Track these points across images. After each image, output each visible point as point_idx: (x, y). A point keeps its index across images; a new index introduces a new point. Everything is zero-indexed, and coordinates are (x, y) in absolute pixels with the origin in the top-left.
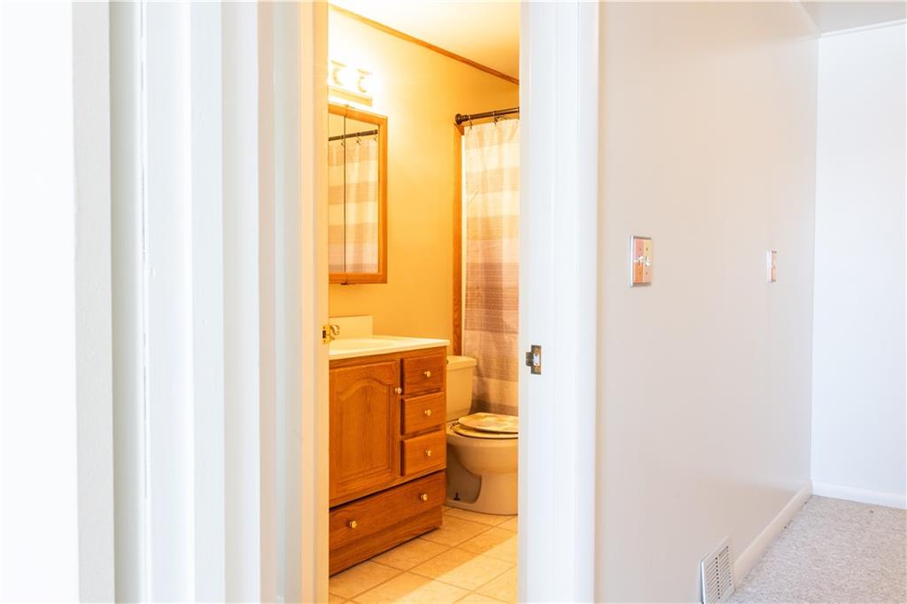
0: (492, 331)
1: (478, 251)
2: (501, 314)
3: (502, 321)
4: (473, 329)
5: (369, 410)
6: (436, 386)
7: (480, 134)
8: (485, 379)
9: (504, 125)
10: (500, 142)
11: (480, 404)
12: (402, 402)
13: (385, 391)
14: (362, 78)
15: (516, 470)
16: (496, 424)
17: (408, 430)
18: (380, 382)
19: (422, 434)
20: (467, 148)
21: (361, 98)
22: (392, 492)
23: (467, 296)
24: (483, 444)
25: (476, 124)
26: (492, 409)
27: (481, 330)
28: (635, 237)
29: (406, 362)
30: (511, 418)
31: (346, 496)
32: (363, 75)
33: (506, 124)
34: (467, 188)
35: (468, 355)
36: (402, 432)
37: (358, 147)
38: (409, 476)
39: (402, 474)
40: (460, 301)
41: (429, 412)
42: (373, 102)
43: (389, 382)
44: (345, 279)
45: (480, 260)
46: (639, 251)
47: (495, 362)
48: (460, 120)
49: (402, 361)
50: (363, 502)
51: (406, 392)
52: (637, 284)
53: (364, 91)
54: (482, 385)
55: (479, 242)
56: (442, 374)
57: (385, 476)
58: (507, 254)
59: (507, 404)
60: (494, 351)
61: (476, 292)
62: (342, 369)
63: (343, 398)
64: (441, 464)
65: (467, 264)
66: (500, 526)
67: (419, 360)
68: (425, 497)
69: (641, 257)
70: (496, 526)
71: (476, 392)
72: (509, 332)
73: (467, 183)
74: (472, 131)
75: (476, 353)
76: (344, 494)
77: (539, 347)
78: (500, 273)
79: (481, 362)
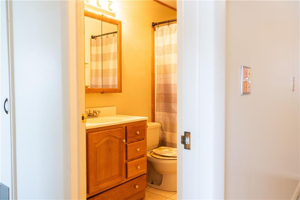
0: (167, 112)
1: (161, 79)
2: (171, 105)
3: (171, 108)
4: (160, 111)
5: (110, 150)
6: (142, 137)
7: (162, 31)
8: (165, 132)
9: (172, 26)
10: (170, 33)
11: (163, 143)
12: (126, 145)
13: (118, 141)
14: (110, 4)
15: (176, 173)
16: (169, 153)
17: (129, 158)
18: (115, 137)
19: (136, 159)
20: (157, 36)
21: (110, 13)
22: (122, 186)
23: (157, 97)
24: (163, 162)
25: (160, 26)
26: (168, 144)
27: (163, 111)
28: (244, 67)
29: (128, 128)
30: (175, 149)
31: (99, 190)
32: (111, 3)
33: (173, 26)
34: (157, 53)
35: (158, 122)
36: (126, 159)
37: (114, 37)
38: (130, 178)
39: (126, 177)
40: (154, 100)
41: (138, 150)
42: (116, 15)
43: (120, 137)
44: (102, 90)
45: (162, 82)
46: (246, 75)
47: (168, 125)
48: (154, 25)
49: (126, 127)
50: (108, 192)
51: (128, 141)
52: (245, 93)
53: (111, 10)
54: (163, 134)
55: (162, 75)
56: (144, 132)
57: (118, 179)
58: (173, 80)
59: (173, 142)
60: (168, 120)
61: (161, 96)
62: (96, 133)
63: (97, 146)
64: (145, 171)
65: (157, 84)
66: (171, 197)
67: (134, 127)
68: (137, 187)
69: (247, 79)
70: (169, 198)
71: (161, 137)
72: (174, 113)
73: (157, 51)
74: (159, 29)
75: (161, 121)
76: (98, 189)
77: (189, 133)
78: (171, 88)
79: (163, 124)
